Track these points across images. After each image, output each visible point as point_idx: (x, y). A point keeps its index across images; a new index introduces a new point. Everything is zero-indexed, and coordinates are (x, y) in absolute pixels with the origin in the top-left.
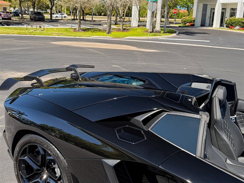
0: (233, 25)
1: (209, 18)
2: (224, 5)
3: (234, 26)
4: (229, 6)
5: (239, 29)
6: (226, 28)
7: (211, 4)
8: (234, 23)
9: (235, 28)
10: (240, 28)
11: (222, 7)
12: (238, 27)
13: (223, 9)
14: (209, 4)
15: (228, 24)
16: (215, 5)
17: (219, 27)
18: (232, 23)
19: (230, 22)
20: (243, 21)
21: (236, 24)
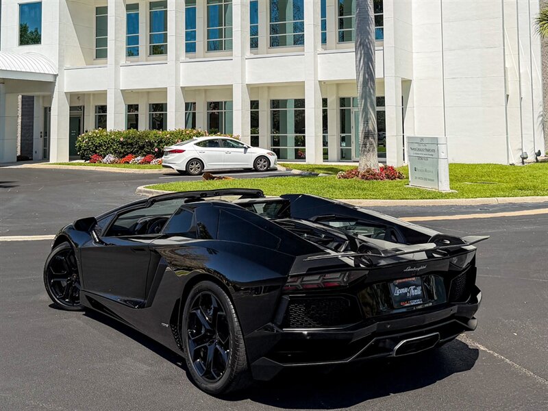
0: (97, 151)
1: (42, 135)
2: (78, 98)
3: (101, 155)
4: (89, 99)
5: (114, 161)
6: (83, 161)
7: (44, 97)
8: (101, 145)
9: (105, 160)
10: (117, 159)
11: (71, 102)
12: (110, 157)
13: (72, 108)
14: (38, 96)
15: (85, 150)
16: (50, 98)
17: (67, 160)
18: (96, 146)
19: (90, 144)
20: (122, 139)
21: (107, 149)
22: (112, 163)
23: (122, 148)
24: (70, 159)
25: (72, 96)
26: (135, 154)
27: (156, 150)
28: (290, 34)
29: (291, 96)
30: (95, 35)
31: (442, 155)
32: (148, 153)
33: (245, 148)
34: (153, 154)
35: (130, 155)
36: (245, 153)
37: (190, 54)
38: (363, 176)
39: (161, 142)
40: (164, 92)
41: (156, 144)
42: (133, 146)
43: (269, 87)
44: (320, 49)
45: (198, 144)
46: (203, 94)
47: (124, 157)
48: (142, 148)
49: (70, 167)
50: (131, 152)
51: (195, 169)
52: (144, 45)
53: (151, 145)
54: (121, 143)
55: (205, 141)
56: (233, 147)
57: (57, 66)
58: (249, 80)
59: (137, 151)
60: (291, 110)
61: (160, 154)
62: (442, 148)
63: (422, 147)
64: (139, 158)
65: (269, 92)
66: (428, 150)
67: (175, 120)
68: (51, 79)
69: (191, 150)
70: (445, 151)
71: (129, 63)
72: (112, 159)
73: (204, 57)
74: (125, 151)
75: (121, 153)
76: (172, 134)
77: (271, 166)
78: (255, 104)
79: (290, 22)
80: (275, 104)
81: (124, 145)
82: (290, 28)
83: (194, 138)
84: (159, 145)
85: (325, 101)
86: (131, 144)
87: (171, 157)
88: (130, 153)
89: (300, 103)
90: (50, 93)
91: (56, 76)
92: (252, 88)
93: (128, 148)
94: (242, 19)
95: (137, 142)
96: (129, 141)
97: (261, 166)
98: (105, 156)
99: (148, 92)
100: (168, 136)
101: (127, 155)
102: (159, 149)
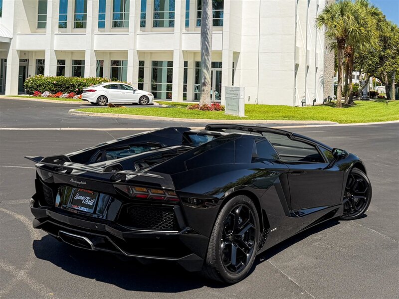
0: (38, 89)
2: (25, 54)
3: (41, 92)
4: (32, 55)
5: (49, 96)
6: (28, 95)
7: (2, 52)
8: (40, 85)
9: (43, 95)
10: (51, 95)
11: (20, 56)
12: (47, 93)
13: (21, 61)
15: (30, 88)
16: (7, 53)
17: (17, 95)
18: (37, 86)
19: (34, 84)
20: (55, 82)
21: (44, 88)
22: (48, 97)
23: (55, 88)
24: (19, 94)
25: (22, 53)
26: (63, 92)
27: (77, 90)
28: (166, 20)
29: (165, 59)
30: (37, 13)
31: (241, 97)
32: (71, 91)
33: (134, 90)
34: (75, 92)
35: (60, 92)
36: (134, 93)
37: (102, 29)
39: (80, 85)
40: (83, 52)
41: (77, 86)
42: (62, 86)
43: (151, 53)
44: (184, 31)
45: (105, 87)
46: (109, 55)
47: (56, 93)
48: (68, 88)
49: (20, 99)
50: (61, 91)
51: (102, 102)
52: (70, 21)
53: (74, 86)
54: (55, 84)
55: (109, 85)
56: (127, 89)
57: (12, 32)
58: (139, 48)
59: (65, 90)
60: (165, 68)
61: (80, 92)
62: (241, 93)
63: (232, 92)
64: (65, 94)
65: (151, 55)
66: (234, 94)
67: (90, 71)
68: (8, 41)
69: (100, 90)
70: (243, 95)
71: (60, 33)
72: (48, 94)
73: (110, 32)
74: (56, 90)
75: (53, 91)
76: (87, 80)
77: (150, 102)
78: (142, 63)
79: (166, 12)
80: (155, 63)
81: (56, 86)
82: (166, 16)
83: (103, 83)
84: (79, 86)
85: (186, 64)
86: (61, 85)
87: (88, 94)
89: (170, 64)
90: (7, 50)
91: (11, 39)
92: (140, 53)
93: (58, 88)
94: (136, 9)
95: (65, 84)
96: (60, 84)
97: (143, 102)
98: (43, 92)
99: (72, 52)
100: (85, 81)
101: (58, 92)
102: (79, 89)
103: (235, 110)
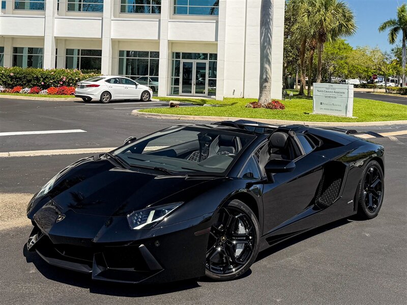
5: (5, 90)
10: (7, 89)
20: (12, 74)
22: (4, 92)
23: (11, 81)
26: (23, 86)
27: (43, 83)
32: (34, 85)
33: (136, 85)
34: (39, 86)
35: (19, 87)
36: (136, 88)
38: (268, 107)
39: (46, 77)
41: (42, 79)
42: (21, 80)
45: (107, 81)
47: (13, 87)
48: (29, 81)
50: (20, 85)
51: (106, 99)
53: (37, 79)
54: (11, 77)
58: (112, 35)
59: (25, 84)
61: (45, 86)
64: (27, 89)
69: (103, 85)
72: (3, 89)
73: (66, 16)
74: (14, 83)
75: (9, 84)
81: (13, 78)
84: (44, 79)
86: (20, 78)
88: (18, 85)
93: (16, 81)
95: (25, 77)
96: (18, 76)
97: (145, 98)
99: (13, 38)
100: (52, 73)
101: (16, 86)
102: (45, 83)
103: (340, 111)
